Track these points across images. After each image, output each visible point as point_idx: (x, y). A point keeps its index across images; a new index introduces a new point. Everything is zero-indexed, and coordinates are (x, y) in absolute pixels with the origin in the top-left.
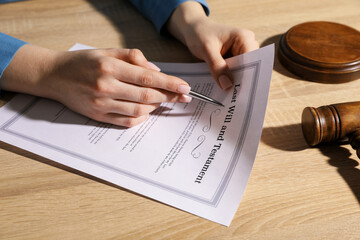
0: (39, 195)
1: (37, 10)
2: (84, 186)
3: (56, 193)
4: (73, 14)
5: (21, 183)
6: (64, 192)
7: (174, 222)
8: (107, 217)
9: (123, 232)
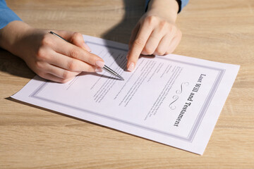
0: (14, 128)
1: (73, 6)
2: (46, 127)
3: (26, 128)
4: (95, 11)
5: (8, 117)
6: (32, 128)
7: (95, 163)
8: (51, 151)
9: (56, 163)
